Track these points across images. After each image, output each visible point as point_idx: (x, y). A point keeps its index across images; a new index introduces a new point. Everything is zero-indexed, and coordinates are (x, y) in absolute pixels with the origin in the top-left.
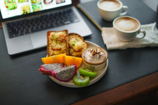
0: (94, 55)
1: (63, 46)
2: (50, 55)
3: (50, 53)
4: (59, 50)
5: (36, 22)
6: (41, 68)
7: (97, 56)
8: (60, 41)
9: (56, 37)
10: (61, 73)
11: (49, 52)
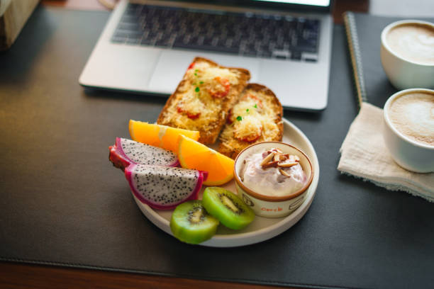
0: (265, 167)
2: (164, 122)
3: (167, 117)
4: (194, 117)
8: (210, 93)
11: (165, 113)
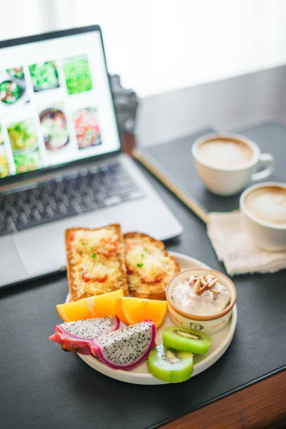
0: (199, 293)
1: (111, 270)
2: (79, 296)
3: (78, 290)
4: (103, 280)
5: (28, 201)
6: (59, 334)
7: (208, 295)
8: (104, 255)
9: (91, 244)
10: (117, 346)
11: (74, 288)
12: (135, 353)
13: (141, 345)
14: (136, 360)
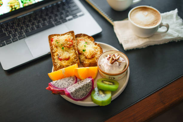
0: (112, 63)
1: (71, 54)
2: (58, 68)
3: (57, 65)
4: (67, 59)
6: (50, 87)
7: (116, 64)
8: (68, 47)
9: (61, 43)
10: (77, 91)
11: (55, 64)
12: (85, 93)
13: (87, 89)
14: (86, 96)
